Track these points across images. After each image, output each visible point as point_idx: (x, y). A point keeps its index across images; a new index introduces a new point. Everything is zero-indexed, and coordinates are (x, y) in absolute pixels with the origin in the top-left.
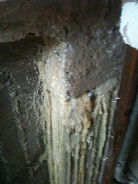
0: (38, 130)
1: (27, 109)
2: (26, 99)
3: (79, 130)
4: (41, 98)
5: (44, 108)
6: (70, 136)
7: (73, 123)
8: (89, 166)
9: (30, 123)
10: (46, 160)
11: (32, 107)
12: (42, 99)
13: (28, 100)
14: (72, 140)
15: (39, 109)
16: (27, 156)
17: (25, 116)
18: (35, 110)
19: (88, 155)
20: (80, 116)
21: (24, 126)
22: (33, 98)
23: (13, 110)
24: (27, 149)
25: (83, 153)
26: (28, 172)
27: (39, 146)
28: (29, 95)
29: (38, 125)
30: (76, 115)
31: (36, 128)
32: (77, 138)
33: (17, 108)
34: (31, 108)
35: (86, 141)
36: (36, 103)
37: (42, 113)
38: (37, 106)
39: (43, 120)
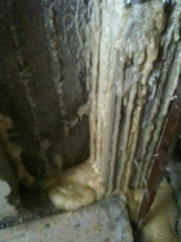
0: (79, 65)
1: (66, 26)
2: (65, 9)
3: (140, 61)
4: (87, 12)
5: (91, 31)
6: (125, 70)
7: (131, 48)
8: (147, 126)
9: (69, 52)
10: (87, 114)
11: (74, 25)
12: (89, 14)
13: (69, 11)
14: (127, 78)
15: (83, 31)
16: (62, 102)
17: (63, 39)
18: (77, 31)
19: (147, 108)
20: (144, 37)
21: (61, 55)
22: (76, 9)
23: (46, 25)
24: (63, 92)
25: (140, 103)
26: (63, 128)
27: (80, 91)
28: (70, 3)
29: (80, 58)
30: (138, 33)
31: (77, 62)
32: (135, 76)
33: (51, 22)
34: (71, 26)
35: (147, 84)
36: (79, 18)
37: (88, 38)
38: (80, 25)
39: (88, 52)
